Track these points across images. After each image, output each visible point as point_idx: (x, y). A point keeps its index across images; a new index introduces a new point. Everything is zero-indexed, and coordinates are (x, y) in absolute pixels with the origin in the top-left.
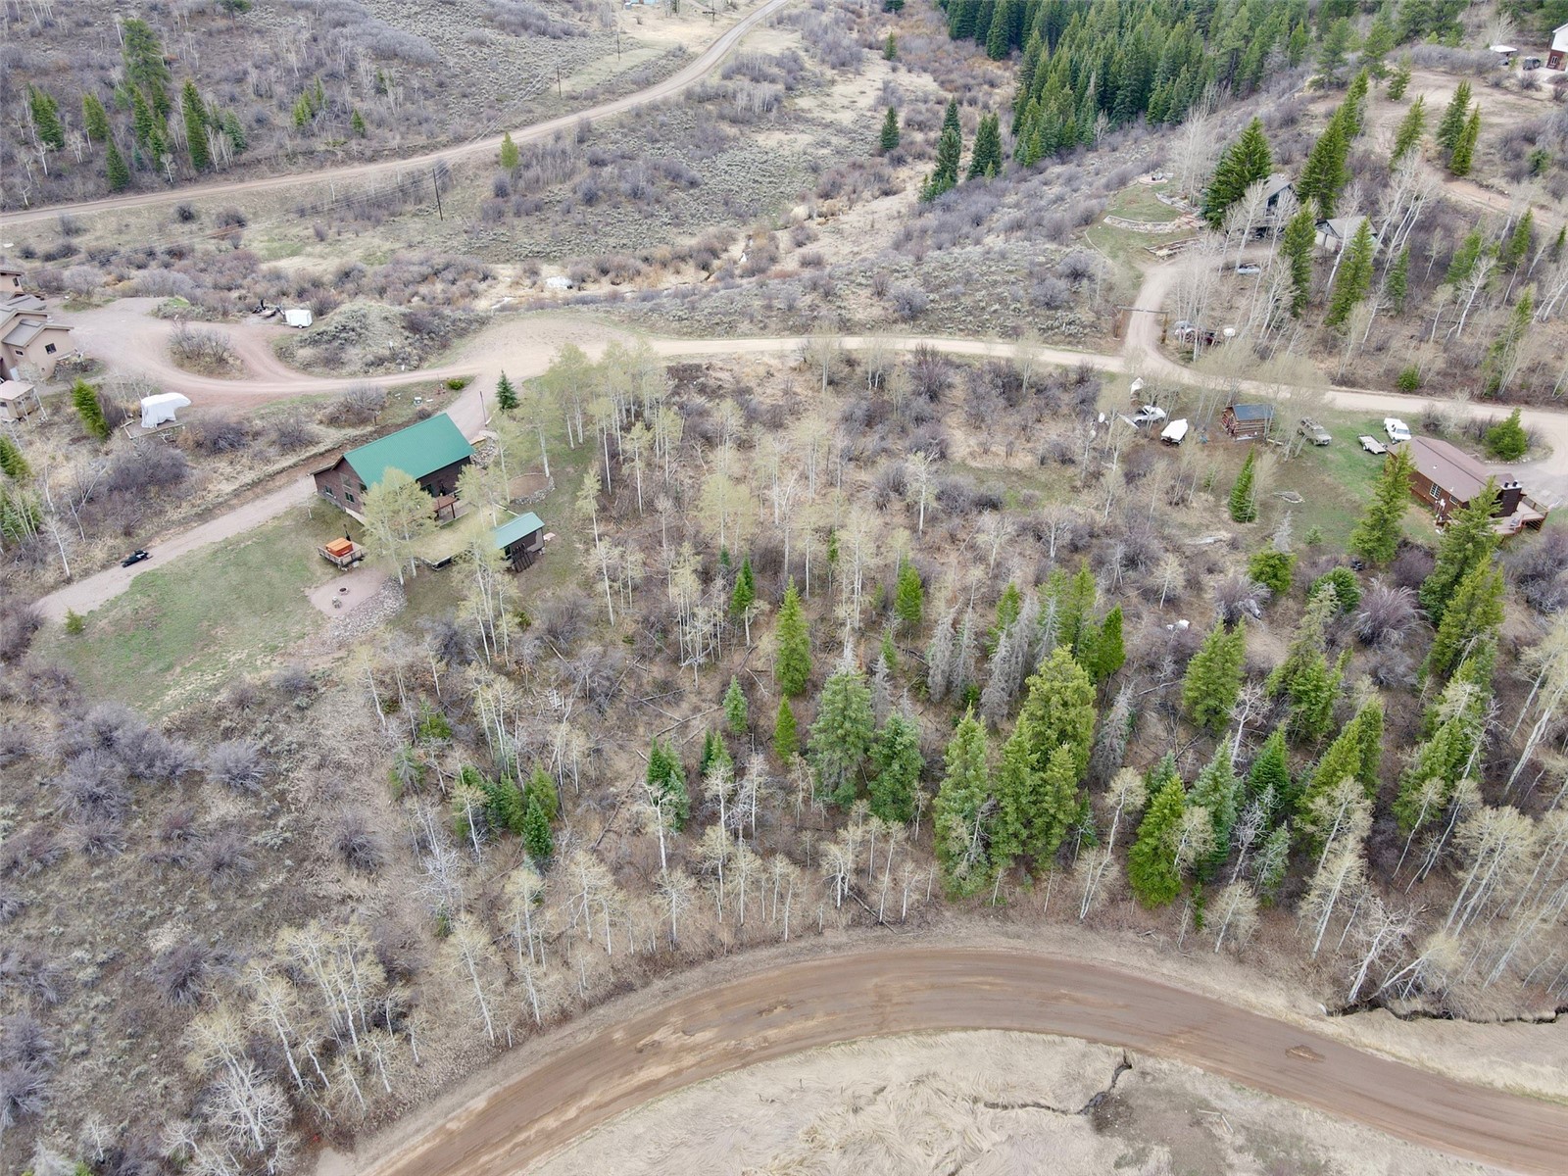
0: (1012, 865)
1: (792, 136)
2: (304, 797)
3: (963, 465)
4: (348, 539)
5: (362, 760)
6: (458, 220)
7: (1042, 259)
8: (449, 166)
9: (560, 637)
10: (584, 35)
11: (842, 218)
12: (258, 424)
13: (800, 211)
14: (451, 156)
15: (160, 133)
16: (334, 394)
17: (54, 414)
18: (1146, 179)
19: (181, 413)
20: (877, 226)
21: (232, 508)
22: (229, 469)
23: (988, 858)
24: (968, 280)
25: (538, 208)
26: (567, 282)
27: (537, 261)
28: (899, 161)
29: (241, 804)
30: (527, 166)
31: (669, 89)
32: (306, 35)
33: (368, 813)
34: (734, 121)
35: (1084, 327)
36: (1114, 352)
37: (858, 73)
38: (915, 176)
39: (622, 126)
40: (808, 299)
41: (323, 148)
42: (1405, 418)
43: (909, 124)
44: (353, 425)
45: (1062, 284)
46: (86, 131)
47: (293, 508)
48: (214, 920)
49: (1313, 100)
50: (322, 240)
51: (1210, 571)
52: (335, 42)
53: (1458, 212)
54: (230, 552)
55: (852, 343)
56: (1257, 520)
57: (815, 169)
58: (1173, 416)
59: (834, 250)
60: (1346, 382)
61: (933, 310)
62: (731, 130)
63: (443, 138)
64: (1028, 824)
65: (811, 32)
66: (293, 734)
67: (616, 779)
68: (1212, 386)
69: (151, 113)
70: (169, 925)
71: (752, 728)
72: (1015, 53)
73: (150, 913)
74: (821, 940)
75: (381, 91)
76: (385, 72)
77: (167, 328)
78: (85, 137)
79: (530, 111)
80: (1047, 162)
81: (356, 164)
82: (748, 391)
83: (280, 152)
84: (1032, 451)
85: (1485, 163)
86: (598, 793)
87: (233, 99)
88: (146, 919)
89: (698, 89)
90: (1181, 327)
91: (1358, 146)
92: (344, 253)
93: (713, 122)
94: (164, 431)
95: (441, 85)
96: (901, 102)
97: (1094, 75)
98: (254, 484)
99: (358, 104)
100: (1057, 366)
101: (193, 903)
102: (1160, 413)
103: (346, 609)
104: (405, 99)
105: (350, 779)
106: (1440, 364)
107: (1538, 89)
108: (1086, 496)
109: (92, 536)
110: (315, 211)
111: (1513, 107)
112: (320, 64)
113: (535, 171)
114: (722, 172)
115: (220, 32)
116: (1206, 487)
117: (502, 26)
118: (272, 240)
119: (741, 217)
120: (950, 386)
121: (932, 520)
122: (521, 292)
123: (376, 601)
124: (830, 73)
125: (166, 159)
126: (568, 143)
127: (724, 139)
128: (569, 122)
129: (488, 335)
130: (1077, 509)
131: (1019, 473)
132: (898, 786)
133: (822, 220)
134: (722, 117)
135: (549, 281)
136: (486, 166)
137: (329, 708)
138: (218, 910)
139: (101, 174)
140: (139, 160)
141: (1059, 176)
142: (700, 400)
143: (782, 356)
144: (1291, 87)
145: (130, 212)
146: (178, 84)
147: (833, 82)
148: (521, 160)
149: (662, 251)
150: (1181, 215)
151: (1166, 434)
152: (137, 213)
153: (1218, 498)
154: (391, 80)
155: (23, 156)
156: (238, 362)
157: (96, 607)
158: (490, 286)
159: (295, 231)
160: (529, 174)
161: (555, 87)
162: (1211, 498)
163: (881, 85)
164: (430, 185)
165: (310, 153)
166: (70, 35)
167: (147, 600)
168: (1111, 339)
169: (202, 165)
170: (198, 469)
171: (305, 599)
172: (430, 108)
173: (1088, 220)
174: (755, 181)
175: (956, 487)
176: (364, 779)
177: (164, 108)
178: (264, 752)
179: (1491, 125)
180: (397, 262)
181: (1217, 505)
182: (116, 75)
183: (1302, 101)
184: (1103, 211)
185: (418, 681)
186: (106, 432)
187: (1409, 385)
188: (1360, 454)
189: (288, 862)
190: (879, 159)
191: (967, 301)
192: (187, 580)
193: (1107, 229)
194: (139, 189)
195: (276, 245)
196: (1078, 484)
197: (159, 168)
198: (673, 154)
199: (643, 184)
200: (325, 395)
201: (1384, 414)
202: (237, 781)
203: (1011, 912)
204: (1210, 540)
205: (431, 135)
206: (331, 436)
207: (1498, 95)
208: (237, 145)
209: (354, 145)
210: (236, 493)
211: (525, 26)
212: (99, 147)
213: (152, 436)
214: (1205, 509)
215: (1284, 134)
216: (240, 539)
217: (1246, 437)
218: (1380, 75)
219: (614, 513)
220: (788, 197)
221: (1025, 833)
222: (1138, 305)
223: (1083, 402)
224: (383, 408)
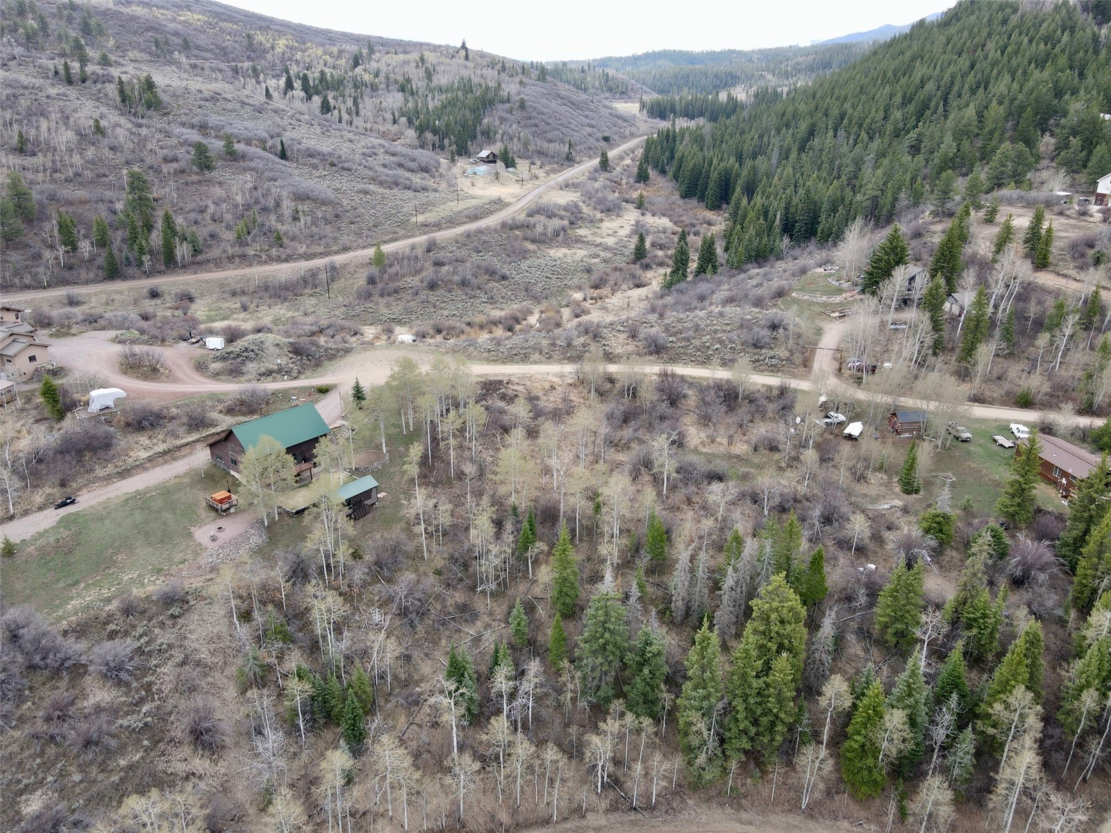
0: (744, 758)
1: (573, 251)
2: (166, 688)
3: (696, 451)
4: (229, 491)
5: (218, 659)
6: (341, 299)
7: (749, 317)
8: (337, 265)
9: (384, 568)
10: (436, 190)
11: (607, 300)
12: (174, 411)
13: (578, 296)
14: (339, 259)
15: (144, 243)
16: (233, 393)
17: (26, 403)
18: (820, 270)
19: (118, 401)
20: (631, 305)
21: (146, 469)
22: (148, 442)
23: (723, 752)
24: (697, 328)
25: (396, 291)
26: (412, 337)
27: (392, 324)
28: (647, 267)
29: (114, 693)
30: (391, 266)
31: (492, 221)
32: (250, 185)
33: (217, 703)
34: (533, 241)
35: (782, 360)
36: (804, 377)
37: (619, 216)
38: (656, 278)
39: (457, 242)
40: (582, 340)
41: (253, 253)
42: (1025, 424)
43: (653, 245)
44: (243, 414)
45: (766, 332)
46: (94, 240)
47: (191, 470)
48: (78, 790)
49: (932, 223)
50: (245, 310)
51: (889, 528)
52: (269, 190)
53: (1045, 291)
54: (139, 500)
55: (612, 368)
56: (922, 493)
57: (589, 271)
58: (852, 419)
59: (601, 319)
60: (978, 399)
61: (672, 348)
62: (530, 246)
63: (335, 248)
64: (755, 722)
65: (587, 192)
66: (164, 637)
67: (421, 681)
68: (879, 400)
69: (140, 230)
70: (39, 792)
71: (532, 642)
73: (25, 781)
74: (584, 822)
75: (296, 219)
76: (300, 207)
77: (119, 348)
78: (92, 244)
79: (396, 233)
80: (750, 266)
81: (274, 263)
82: (537, 398)
83: (223, 255)
84: (747, 442)
85: (1059, 260)
86: (406, 692)
87: (196, 222)
88: (22, 786)
89: (510, 222)
90: (853, 361)
91: (968, 250)
92: (259, 319)
93: (518, 242)
94: (104, 415)
95: (337, 216)
96: (648, 232)
97: (779, 214)
98: (165, 453)
99: (279, 227)
100: (763, 385)
101: (63, 774)
102: (842, 418)
103: (220, 542)
104: (312, 224)
105: (205, 675)
106: (1046, 388)
107: (1091, 216)
108: (789, 473)
109: (36, 486)
110: (243, 293)
111: (1074, 227)
112: (257, 202)
113: (396, 268)
114: (526, 271)
115: (193, 183)
116: (880, 468)
117: (381, 184)
118: (211, 310)
119: (537, 299)
120: (685, 396)
121: (673, 488)
123: (244, 537)
124: (599, 215)
125: (146, 258)
126: (419, 252)
127: (526, 251)
128: (421, 239)
129: (350, 359)
130: (783, 482)
131: (738, 457)
132: (648, 688)
133: (593, 301)
134: (525, 239)
135: (400, 336)
136: (363, 266)
137: (196, 617)
138: (81, 782)
139: (99, 267)
140: (127, 258)
141: (758, 274)
142: (501, 404)
143: (562, 376)
144: (916, 217)
145: (117, 292)
146: (160, 213)
147: (602, 220)
148: (386, 262)
149: (480, 318)
150: (846, 291)
151: (847, 431)
152: (121, 293)
153: (890, 477)
154: (303, 212)
155: (47, 254)
156: (167, 371)
157: (27, 537)
158: (358, 340)
159: (227, 305)
160: (392, 271)
161: (414, 219)
162: (885, 477)
163: (634, 223)
164: (323, 276)
165: (243, 257)
166: (91, 182)
167: (68, 533)
168: (802, 369)
169: (169, 262)
170: (122, 441)
171: (190, 535)
172: (328, 230)
173: (780, 294)
174: (547, 277)
175: (691, 464)
176: (217, 675)
177: (149, 227)
178: (139, 651)
179: (1061, 237)
180: (295, 323)
181: (890, 482)
182: (119, 206)
183: (925, 223)
184: (791, 289)
185: (268, 596)
186: (61, 415)
187: (1025, 402)
188: (995, 448)
189: (146, 743)
190: (633, 266)
191: (697, 342)
192: (101, 519)
193: (795, 301)
194: (125, 278)
195: (213, 313)
196: (783, 465)
197: (140, 264)
198: (490, 259)
199: (469, 277)
200: (226, 394)
201: (1010, 421)
202: (113, 674)
203: (743, 802)
204: (886, 506)
205: (327, 246)
206: (226, 422)
207: (1063, 220)
208: (195, 250)
209: (274, 252)
210: (150, 459)
211: (396, 184)
212: (101, 250)
213: (95, 418)
214: (881, 485)
215: (915, 243)
216: (148, 490)
217: (907, 435)
218: (978, 207)
219: (432, 480)
220: (570, 288)
221: (753, 730)
222: (820, 346)
223: (783, 409)
224: (267, 403)
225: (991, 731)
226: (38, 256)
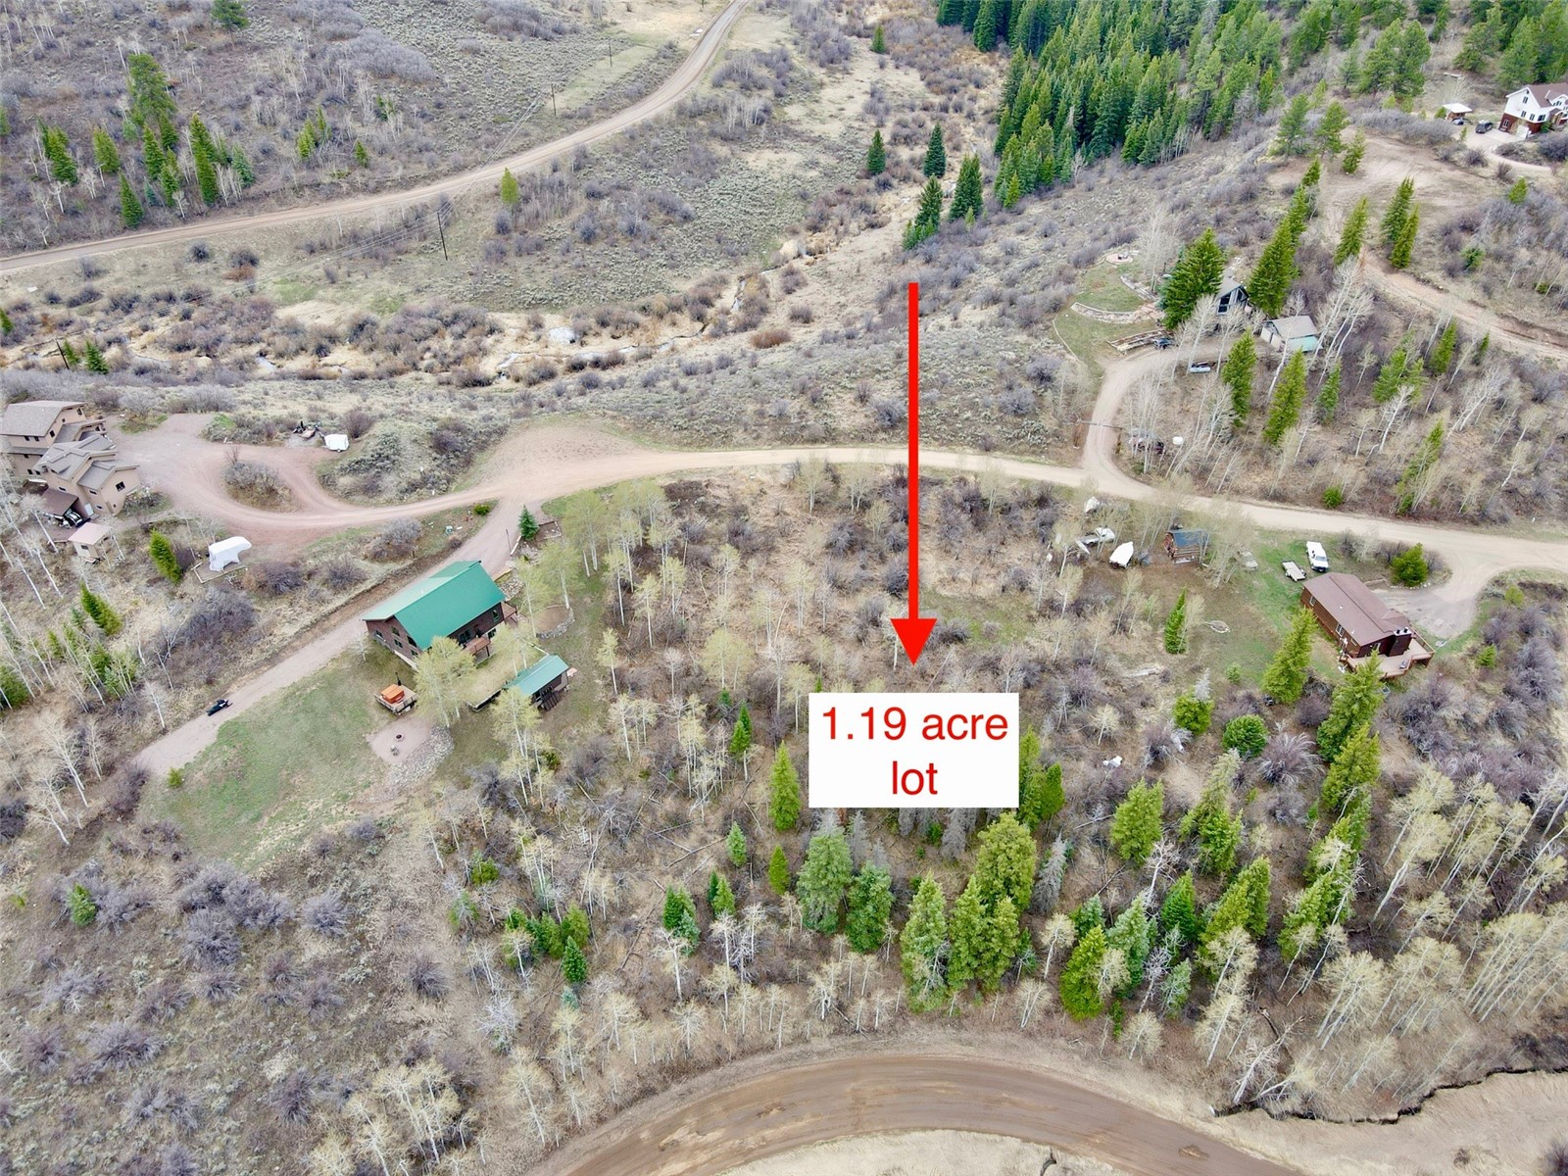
0: (966, 986)
1: (781, 155)
2: (379, 936)
3: (934, 594)
4: (400, 684)
5: (425, 899)
6: (462, 260)
7: (1012, 355)
8: (451, 199)
9: (587, 774)
10: (575, 31)
11: (830, 257)
12: (311, 563)
13: (789, 247)
14: (451, 187)
15: (170, 168)
16: (376, 526)
17: (129, 553)
18: (1112, 257)
19: (243, 555)
20: (863, 271)
21: (295, 649)
22: (290, 612)
23: (946, 983)
24: (944, 382)
25: (539, 247)
26: (570, 335)
27: (540, 310)
28: (885, 186)
29: (329, 945)
30: (527, 200)
31: (658, 105)
32: (304, 51)
33: (432, 947)
34: (725, 139)
35: (1048, 437)
36: (1073, 462)
37: (846, 71)
38: (903, 204)
39: (617, 151)
40: (797, 405)
41: (327, 180)
42: (1325, 542)
43: (895, 139)
44: (394, 560)
45: (1029, 388)
46: (98, 167)
47: (348, 649)
48: (315, 1049)
49: (1274, 169)
50: (333, 282)
51: (1143, 705)
52: (333, 60)
53: (1394, 310)
54: (297, 698)
55: (837, 455)
56: (1187, 652)
57: (804, 197)
58: (1121, 539)
59: (822, 299)
60: (1279, 497)
62: (721, 150)
63: (443, 167)
64: (978, 956)
65: (801, 19)
66: (367, 879)
67: (637, 906)
69: (160, 149)
70: (279, 1056)
71: (752, 858)
72: (1002, 45)
73: (264, 1047)
74: (809, 1047)
75: (381, 116)
76: (385, 97)
77: (219, 453)
78: (98, 174)
79: (527, 135)
80: (1026, 199)
81: (361, 196)
82: (743, 510)
83: (287, 185)
84: (995, 578)
85: (1423, 253)
86: (623, 920)
87: (238, 128)
88: (261, 1052)
89: (689, 102)
90: (1134, 435)
91: (1309, 234)
92: (356, 299)
93: (704, 141)
94: (230, 574)
95: (439, 106)
96: (888, 110)
97: (1073, 104)
98: (313, 625)
99: (359, 131)
100: (1021, 481)
101: (298, 1035)
102: (1111, 534)
103: (402, 756)
104: (405, 125)
105: (415, 917)
106: (1362, 479)
107: (1485, 164)
108: (1040, 627)
109: (179, 686)
110: (324, 247)
112: (320, 86)
113: (535, 205)
114: (713, 206)
115: (220, 49)
116: (1146, 615)
117: (495, 30)
118: (285, 282)
119: (733, 256)
122: (526, 348)
123: (428, 747)
124: (820, 74)
125: (178, 195)
126: (564, 173)
127: (716, 162)
128: (563, 146)
129: (507, 450)
130: (1032, 641)
131: (982, 602)
132: (872, 922)
133: (810, 259)
134: (713, 134)
135: (553, 333)
136: (487, 198)
137: (395, 853)
138: (318, 1040)
139: (115, 210)
140: (152, 196)
141: (1035, 222)
142: (700, 521)
143: (773, 471)
144: (1257, 139)
145: (146, 251)
147: (822, 85)
148: (521, 191)
149: (659, 300)
150: (1143, 303)
151: (1114, 558)
152: (152, 253)
153: (1155, 629)
154: (390, 104)
155: (39, 194)
156: (287, 492)
157: (191, 760)
158: (497, 341)
159: (305, 270)
160: (529, 209)
161: (550, 104)
162: (1150, 628)
163: (868, 88)
165: (316, 186)
166: (72, 57)
167: (234, 751)
168: (1071, 448)
169: (213, 200)
170: (263, 612)
171: (367, 745)
172: (429, 133)
173: (1056, 307)
174: (746, 213)
176: (427, 915)
177: (171, 142)
178: (345, 898)
179: (1434, 209)
180: (408, 313)
181: (1154, 635)
182: (122, 104)
183: (1263, 169)
184: (1071, 297)
185: (469, 829)
186: (180, 575)
187: (1334, 502)
188: (1282, 581)
189: (371, 995)
190: (865, 183)
191: (942, 407)
192: (263, 728)
193: (1073, 316)
194: (153, 225)
195: (289, 287)
196: (1034, 613)
197: (171, 205)
198: (666, 184)
199: (639, 221)
200: (367, 529)
201: (1309, 535)
202: (325, 925)
203: (965, 1022)
204: (1145, 673)
205: (432, 164)
206: (375, 573)
207: (1447, 172)
208: (245, 179)
209: (358, 177)
210: (298, 635)
211: (517, 27)
212: (111, 181)
213: (219, 582)
214: (1144, 639)
215: (1243, 211)
216: (305, 684)
217: (1184, 560)
218: (1335, 149)
219: (628, 646)
220: (778, 231)
221: (975, 964)
223: (1043, 524)
224: (418, 539)
225: (1207, 963)
226: (25, 197)
